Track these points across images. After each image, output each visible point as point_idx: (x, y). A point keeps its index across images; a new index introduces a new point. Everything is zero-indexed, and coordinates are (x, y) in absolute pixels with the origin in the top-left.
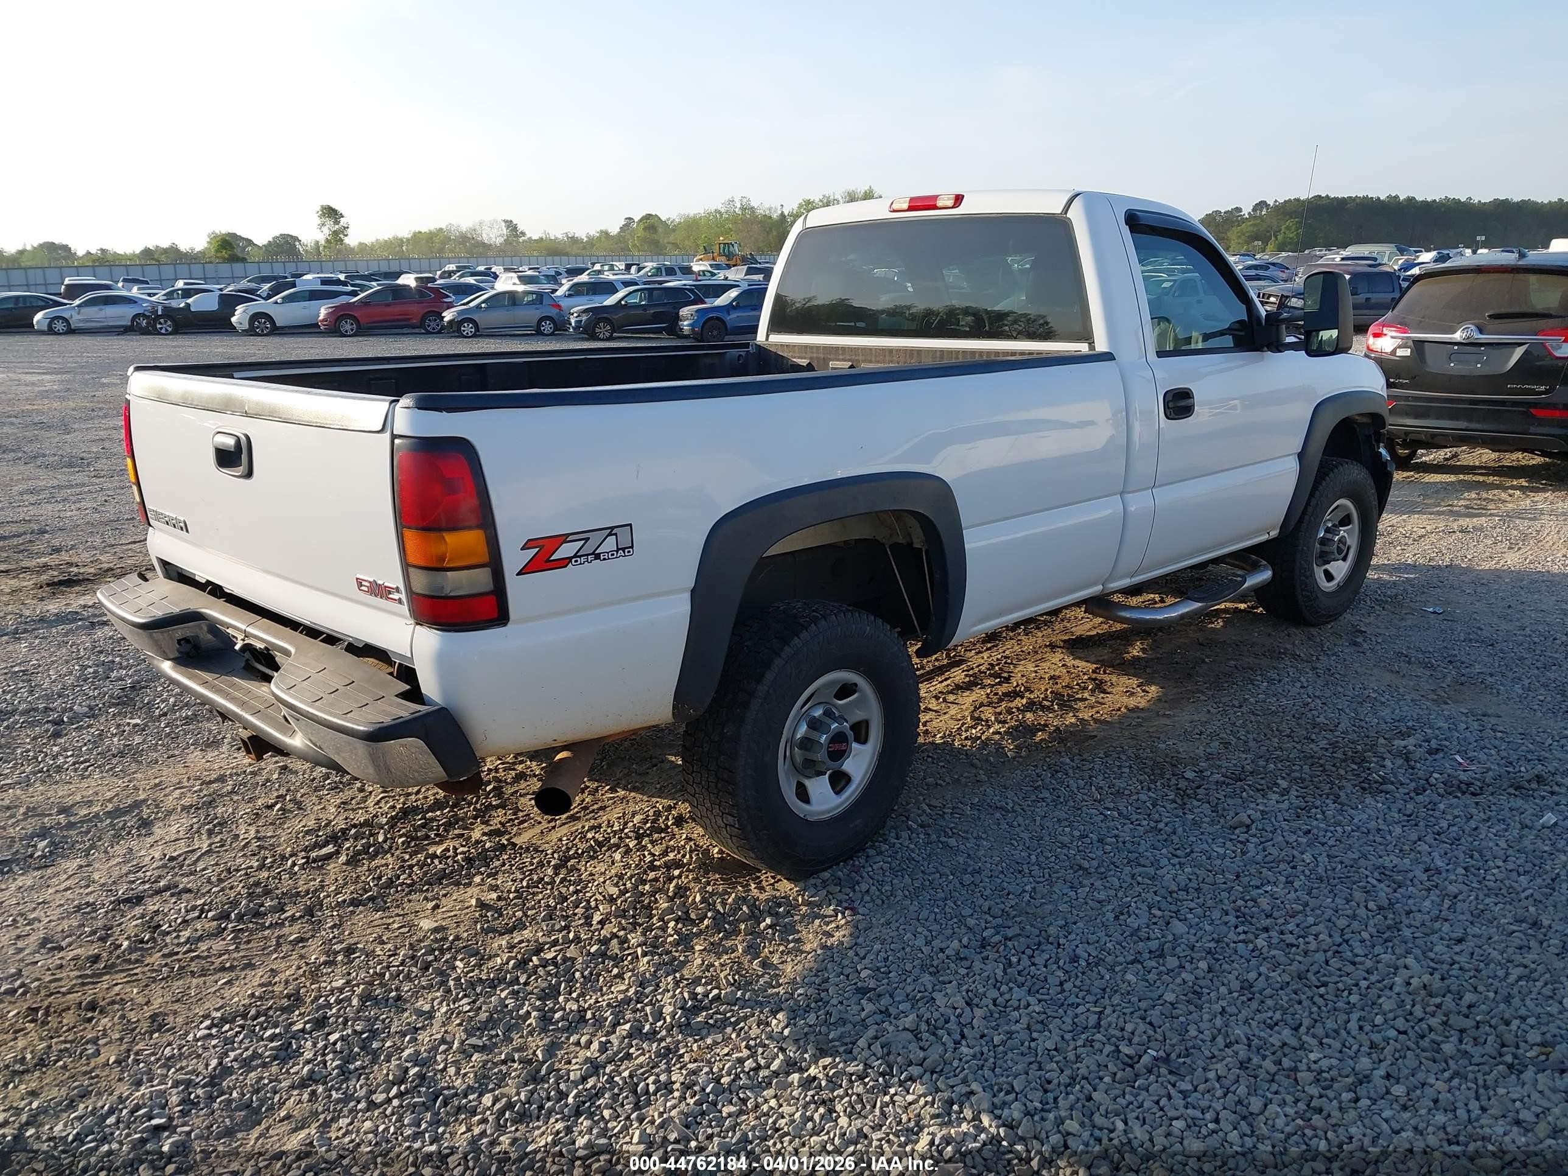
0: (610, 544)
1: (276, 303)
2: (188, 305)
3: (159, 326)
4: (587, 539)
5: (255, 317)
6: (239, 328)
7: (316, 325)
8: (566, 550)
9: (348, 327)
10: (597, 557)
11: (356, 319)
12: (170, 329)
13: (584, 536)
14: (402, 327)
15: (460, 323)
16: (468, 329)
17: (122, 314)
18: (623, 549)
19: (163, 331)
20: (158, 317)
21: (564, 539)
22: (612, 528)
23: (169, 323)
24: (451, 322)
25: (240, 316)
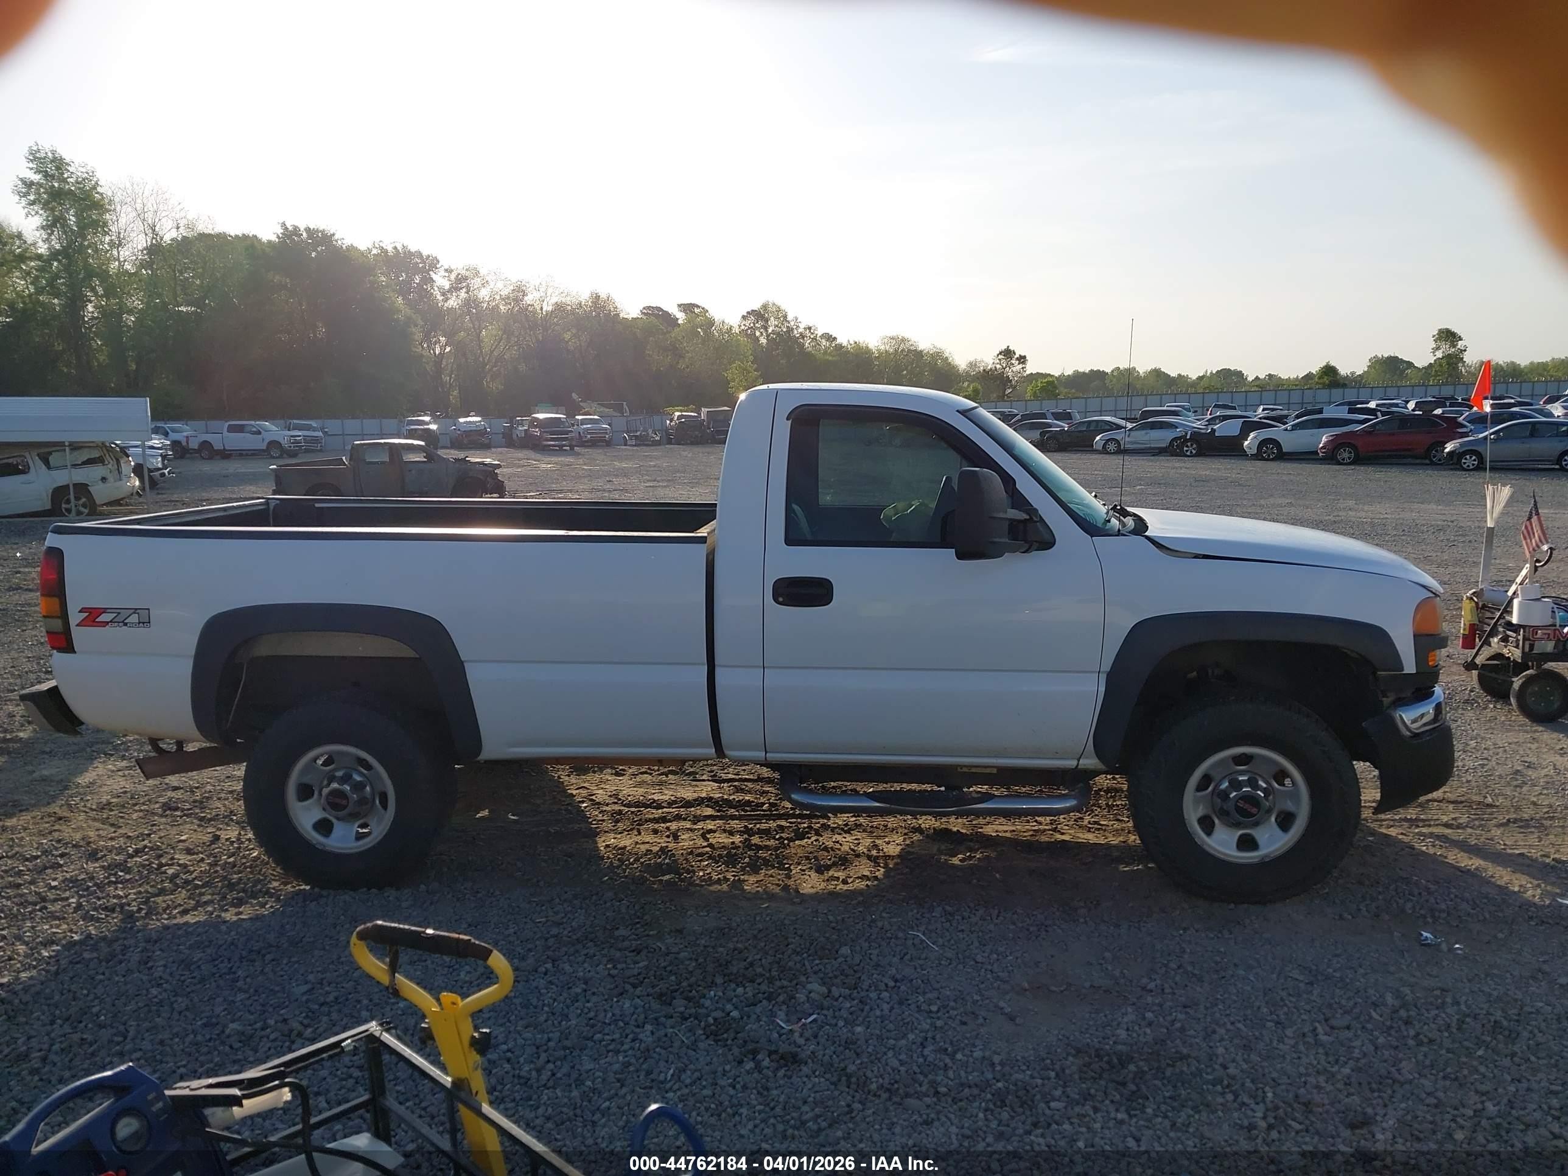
0: (134, 618)
1: (1286, 430)
2: (1213, 431)
3: (1185, 449)
4: (119, 613)
5: (1264, 443)
6: (1249, 452)
7: (1316, 453)
8: (104, 618)
9: (1346, 455)
10: (126, 624)
11: (1354, 447)
12: (1194, 452)
13: (118, 611)
14: (1405, 457)
15: (1462, 455)
16: (1470, 461)
17: (1162, 437)
18: (143, 623)
19: (1188, 453)
20: (1186, 441)
21: (104, 611)
22: (136, 609)
23: (1195, 446)
24: (1451, 453)
25: (1250, 442)
